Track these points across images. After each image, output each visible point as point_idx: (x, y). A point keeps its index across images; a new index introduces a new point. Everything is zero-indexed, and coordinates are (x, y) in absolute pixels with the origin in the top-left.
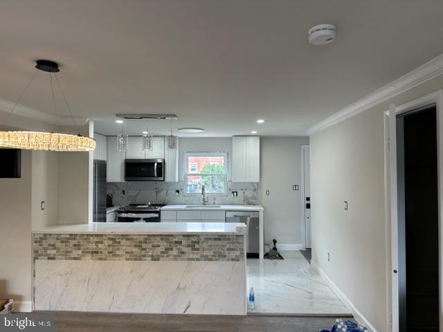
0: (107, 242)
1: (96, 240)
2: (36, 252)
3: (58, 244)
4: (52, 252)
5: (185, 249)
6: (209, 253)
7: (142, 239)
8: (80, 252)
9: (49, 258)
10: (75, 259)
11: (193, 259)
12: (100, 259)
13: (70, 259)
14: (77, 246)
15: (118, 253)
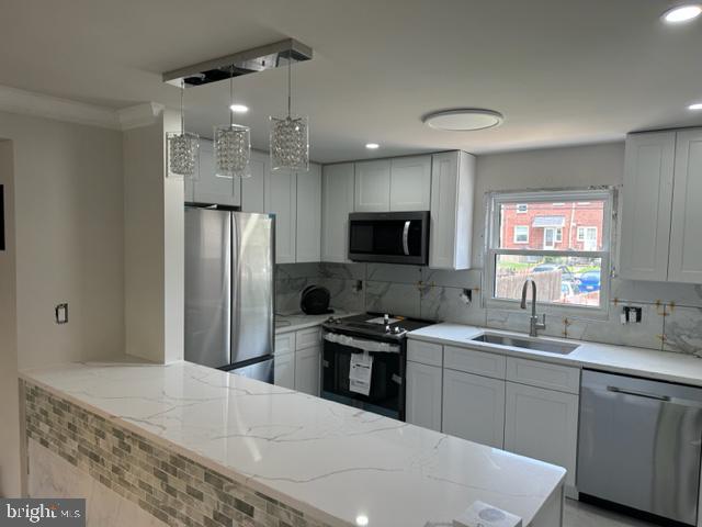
4: (45, 428)
9: (42, 442)
10: (70, 459)
13: (65, 456)
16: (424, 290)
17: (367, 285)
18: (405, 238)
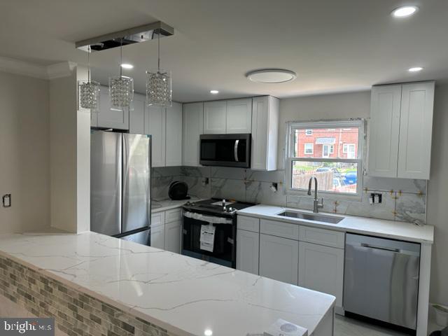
16: (248, 184)
17: (212, 181)
18: (236, 151)
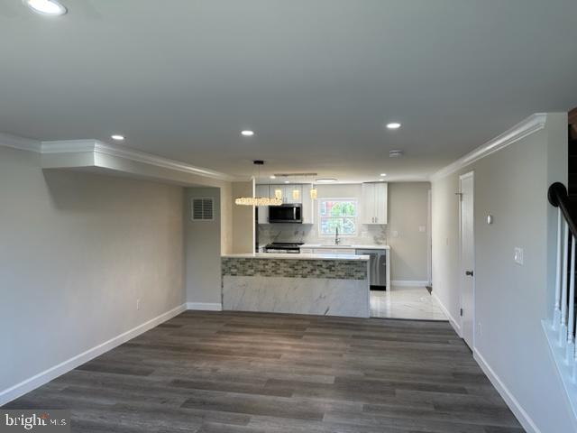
0: (271, 265)
1: (264, 262)
2: (223, 270)
3: (238, 265)
4: (234, 271)
5: (325, 270)
6: (342, 274)
7: (295, 262)
8: (253, 271)
9: (233, 275)
10: (250, 275)
11: (330, 278)
12: (267, 276)
13: (246, 275)
14: (251, 267)
15: (278, 272)
18: (295, 213)
